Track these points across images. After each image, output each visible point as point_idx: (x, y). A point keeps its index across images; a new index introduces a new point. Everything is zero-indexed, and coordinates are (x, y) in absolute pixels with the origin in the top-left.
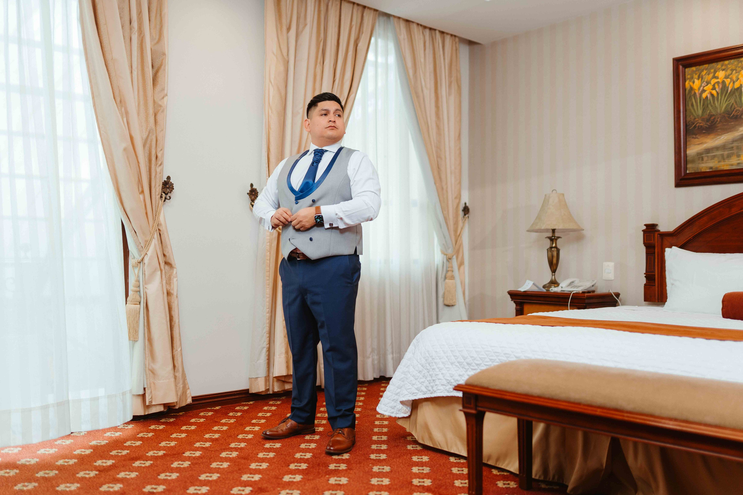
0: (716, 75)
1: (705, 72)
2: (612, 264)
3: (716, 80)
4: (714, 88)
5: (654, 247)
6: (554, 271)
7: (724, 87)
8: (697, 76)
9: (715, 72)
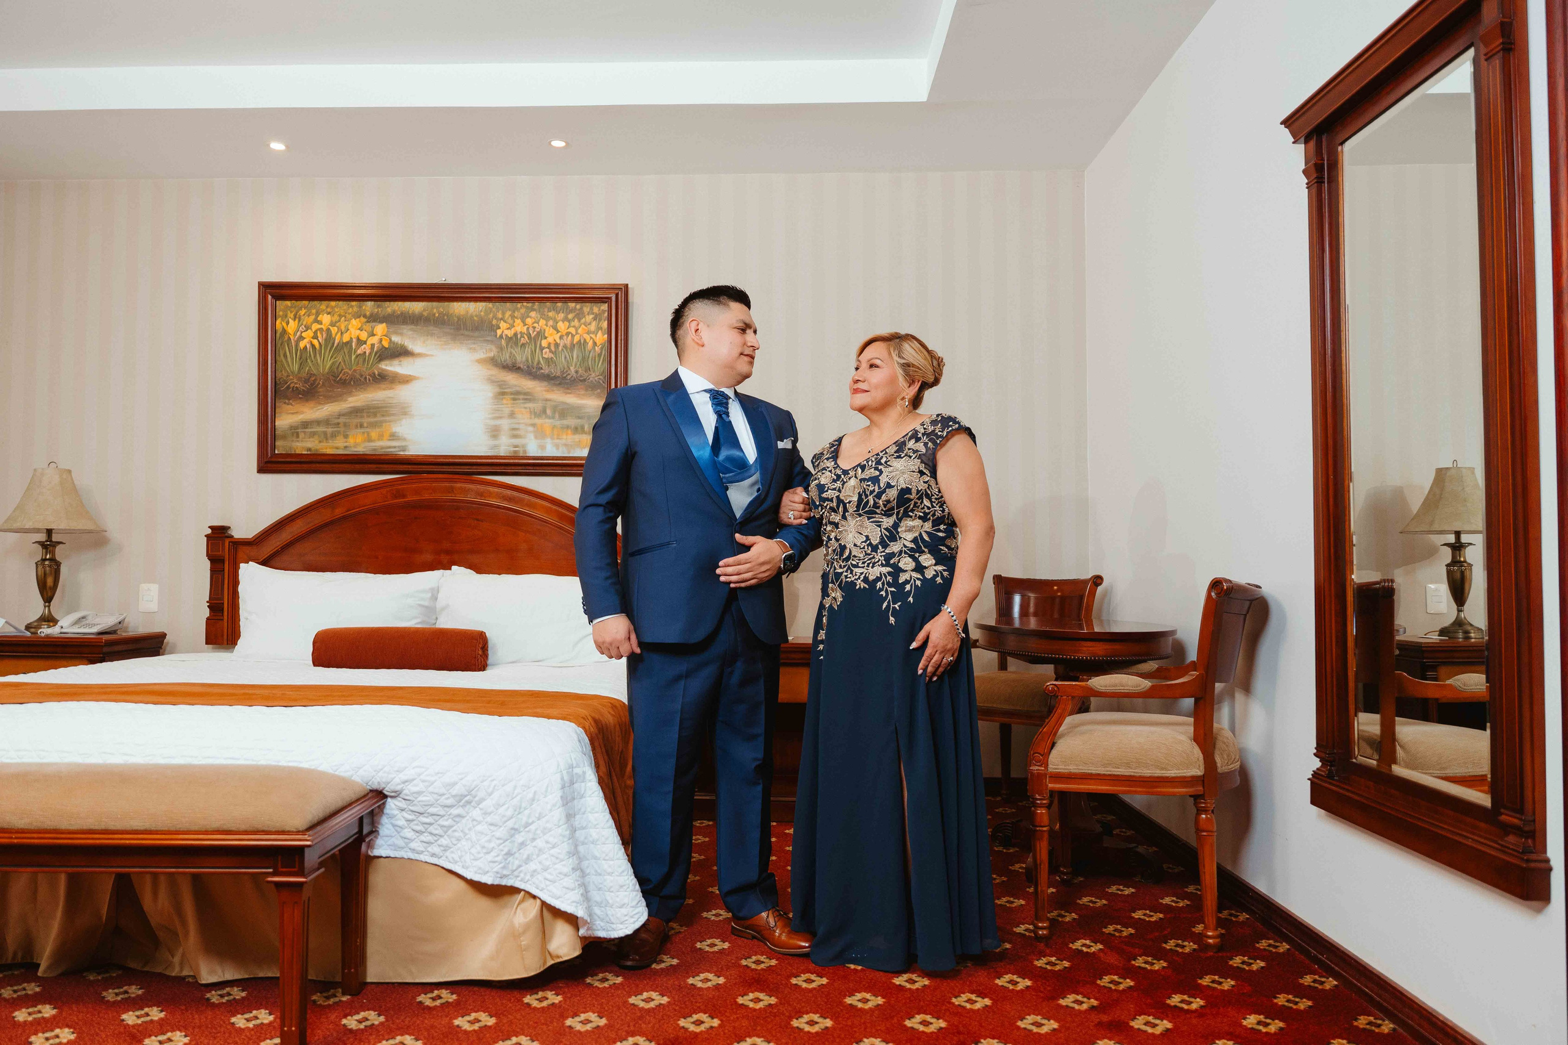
0: (319, 319)
1: (303, 312)
2: (154, 588)
3: (320, 326)
4: (315, 337)
5: (223, 561)
6: (48, 599)
7: (329, 338)
8: (292, 315)
9: (318, 314)
